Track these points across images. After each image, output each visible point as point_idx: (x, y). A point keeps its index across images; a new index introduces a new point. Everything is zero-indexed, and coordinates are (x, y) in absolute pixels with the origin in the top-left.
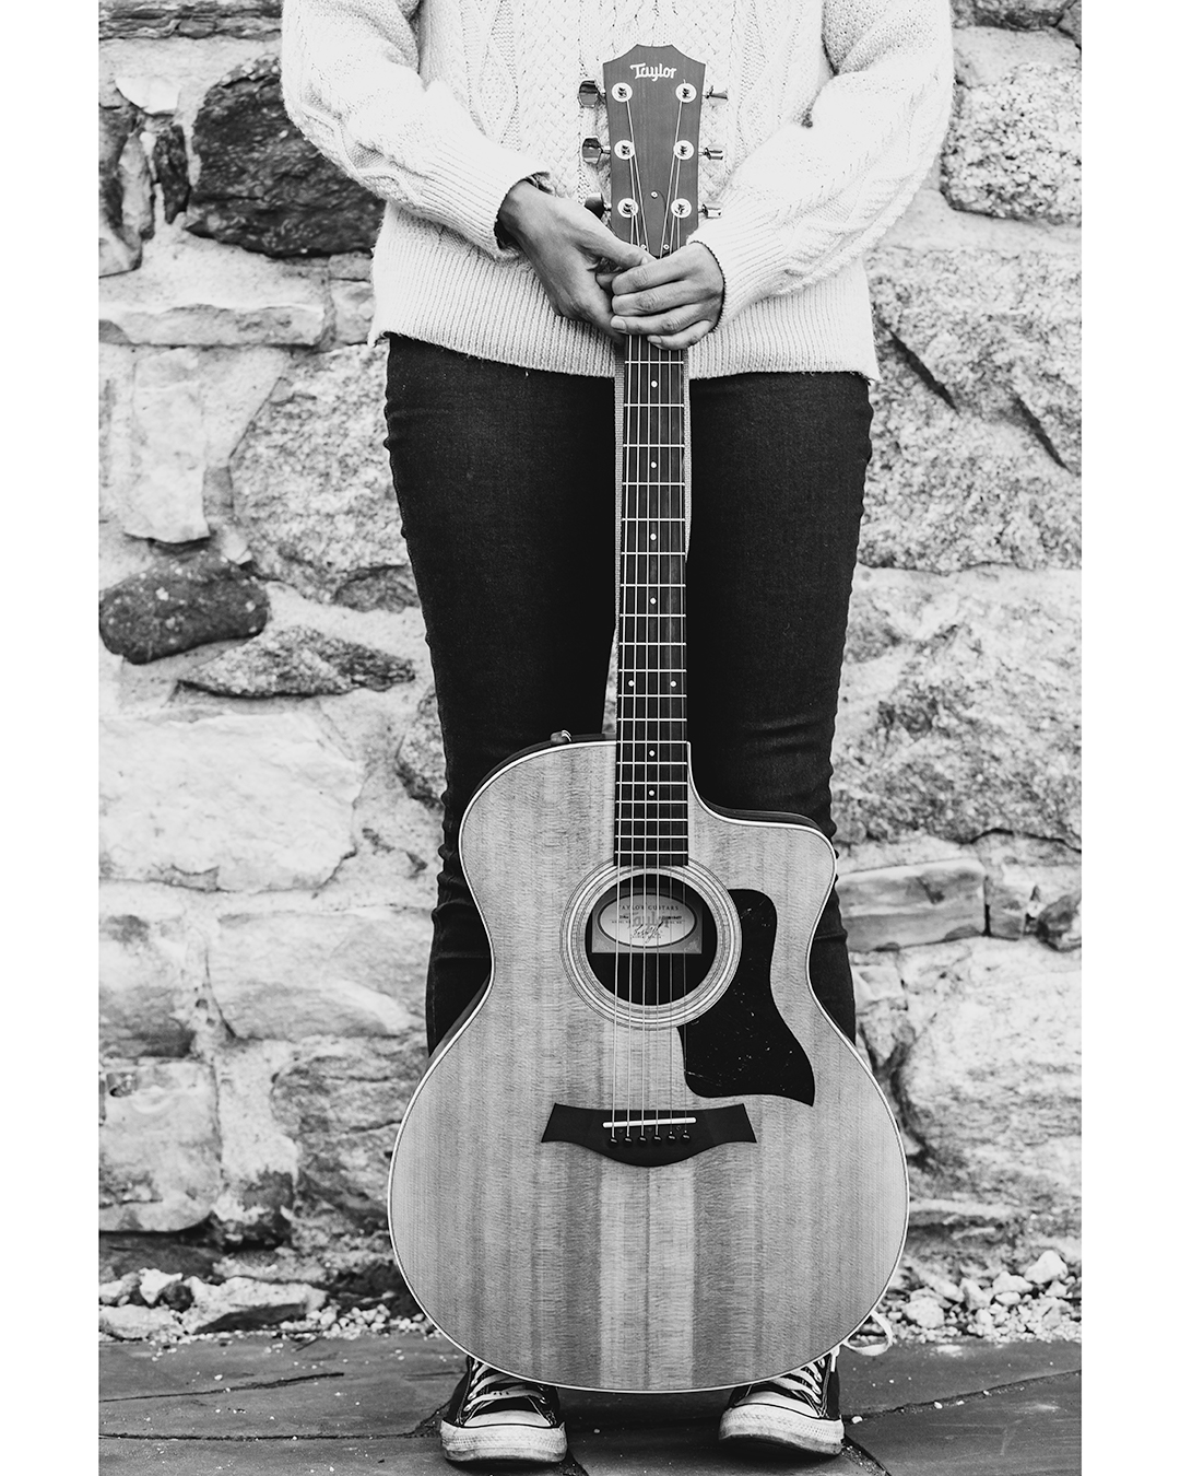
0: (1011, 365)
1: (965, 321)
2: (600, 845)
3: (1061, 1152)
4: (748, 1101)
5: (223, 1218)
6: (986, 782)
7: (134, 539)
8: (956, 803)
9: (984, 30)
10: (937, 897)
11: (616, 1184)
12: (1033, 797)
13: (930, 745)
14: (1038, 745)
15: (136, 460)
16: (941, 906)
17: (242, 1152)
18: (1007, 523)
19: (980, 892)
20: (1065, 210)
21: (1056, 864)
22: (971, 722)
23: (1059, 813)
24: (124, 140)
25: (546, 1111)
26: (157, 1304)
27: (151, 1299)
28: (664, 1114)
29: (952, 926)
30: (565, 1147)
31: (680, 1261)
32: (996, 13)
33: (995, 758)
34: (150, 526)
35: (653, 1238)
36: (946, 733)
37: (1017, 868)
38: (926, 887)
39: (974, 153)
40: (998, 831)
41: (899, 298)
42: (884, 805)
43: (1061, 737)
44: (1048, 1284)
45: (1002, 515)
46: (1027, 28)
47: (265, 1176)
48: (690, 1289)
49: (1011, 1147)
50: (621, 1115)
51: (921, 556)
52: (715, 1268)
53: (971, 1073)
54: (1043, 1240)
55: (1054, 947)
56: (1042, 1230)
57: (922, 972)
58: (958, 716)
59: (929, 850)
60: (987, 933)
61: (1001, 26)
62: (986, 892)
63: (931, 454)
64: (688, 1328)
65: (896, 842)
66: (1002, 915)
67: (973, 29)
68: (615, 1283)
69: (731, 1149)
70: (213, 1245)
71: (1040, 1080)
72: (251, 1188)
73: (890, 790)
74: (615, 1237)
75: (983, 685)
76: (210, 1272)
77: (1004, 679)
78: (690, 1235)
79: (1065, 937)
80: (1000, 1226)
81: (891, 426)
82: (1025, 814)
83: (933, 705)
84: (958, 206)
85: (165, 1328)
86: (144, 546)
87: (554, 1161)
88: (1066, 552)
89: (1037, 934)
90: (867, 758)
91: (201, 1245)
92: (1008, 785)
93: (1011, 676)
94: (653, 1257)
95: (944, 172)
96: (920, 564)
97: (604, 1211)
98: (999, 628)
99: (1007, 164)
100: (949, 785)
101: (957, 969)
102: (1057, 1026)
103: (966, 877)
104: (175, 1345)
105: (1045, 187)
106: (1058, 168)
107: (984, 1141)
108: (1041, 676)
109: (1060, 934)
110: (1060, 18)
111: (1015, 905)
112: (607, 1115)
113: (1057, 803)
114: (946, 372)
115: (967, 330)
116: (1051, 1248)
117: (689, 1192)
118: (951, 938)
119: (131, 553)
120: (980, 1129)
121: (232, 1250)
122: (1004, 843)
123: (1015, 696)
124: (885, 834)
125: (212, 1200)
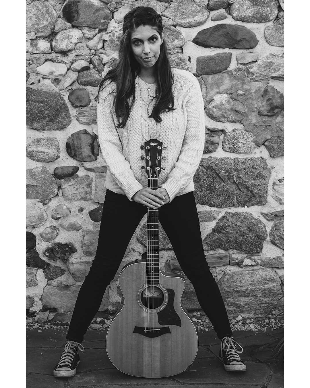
0: (233, 175)
1: (226, 169)
2: (143, 280)
3: (241, 299)
4: (170, 326)
5: (110, 309)
6: (229, 241)
7: (96, 202)
8: (225, 244)
9: (229, 123)
10: (222, 259)
11: (146, 341)
12: (237, 243)
13: (220, 235)
14: (237, 235)
15: (96, 190)
16: (222, 260)
17: (112, 299)
18: (233, 200)
19: (228, 258)
20: (242, 151)
21: (240, 254)
22: (227, 232)
23: (241, 246)
24: (94, 140)
25: (134, 328)
26: (99, 323)
27: (98, 322)
28: (155, 328)
29: (224, 263)
30: (137, 334)
31: (157, 354)
32: (231, 120)
33: (231, 237)
34: (98, 200)
35: (153, 350)
36: (223, 233)
37: (234, 254)
38: (220, 257)
39: (227, 142)
40: (231, 249)
41: (215, 165)
42: (213, 244)
43: (241, 234)
44: (240, 321)
45: (232, 199)
46: (236, 123)
47: (116, 302)
48: (159, 359)
49: (233, 299)
50: (147, 329)
51: (219, 205)
52: (164, 355)
53: (227, 287)
54: (239, 314)
55: (240, 267)
56: (238, 312)
57: (219, 271)
58: (225, 231)
59: (220, 252)
60: (229, 265)
61: (232, 122)
62: (229, 258)
63: (220, 189)
64: (159, 366)
65: (215, 250)
66: (232, 262)
67: (227, 123)
68: (146, 358)
69: (166, 335)
70: (108, 313)
71: (238, 288)
72: (114, 304)
73: (214, 242)
74: (146, 350)
75: (229, 226)
76: (107, 318)
77: (232, 225)
78: (159, 350)
79: (242, 266)
80: (232, 311)
81: (214, 185)
82: (235, 246)
83: (221, 229)
84: (224, 150)
85: (100, 328)
86: (97, 204)
87: (135, 336)
88: (242, 205)
89: (237, 265)
90: (211, 237)
91: (106, 313)
92: (233, 241)
93: (233, 224)
94: (153, 354)
95: (222, 145)
96: (219, 207)
97: (144, 345)
98: (231, 217)
99: (232, 144)
100: (223, 241)
101: (225, 270)
102: (241, 280)
103: (226, 256)
104: (102, 331)
105: (239, 148)
106: (241, 145)
107: (229, 298)
108: (238, 224)
109: (241, 265)
110: (241, 121)
111: (234, 260)
112: (144, 328)
113: (240, 244)
114: (223, 177)
115: (227, 170)
116: (240, 315)
117: (159, 342)
118: (224, 266)
119: (95, 205)
120: (229, 296)
121: (111, 314)
122: (232, 251)
123: (234, 227)
124: (213, 249)
125: (108, 306)
